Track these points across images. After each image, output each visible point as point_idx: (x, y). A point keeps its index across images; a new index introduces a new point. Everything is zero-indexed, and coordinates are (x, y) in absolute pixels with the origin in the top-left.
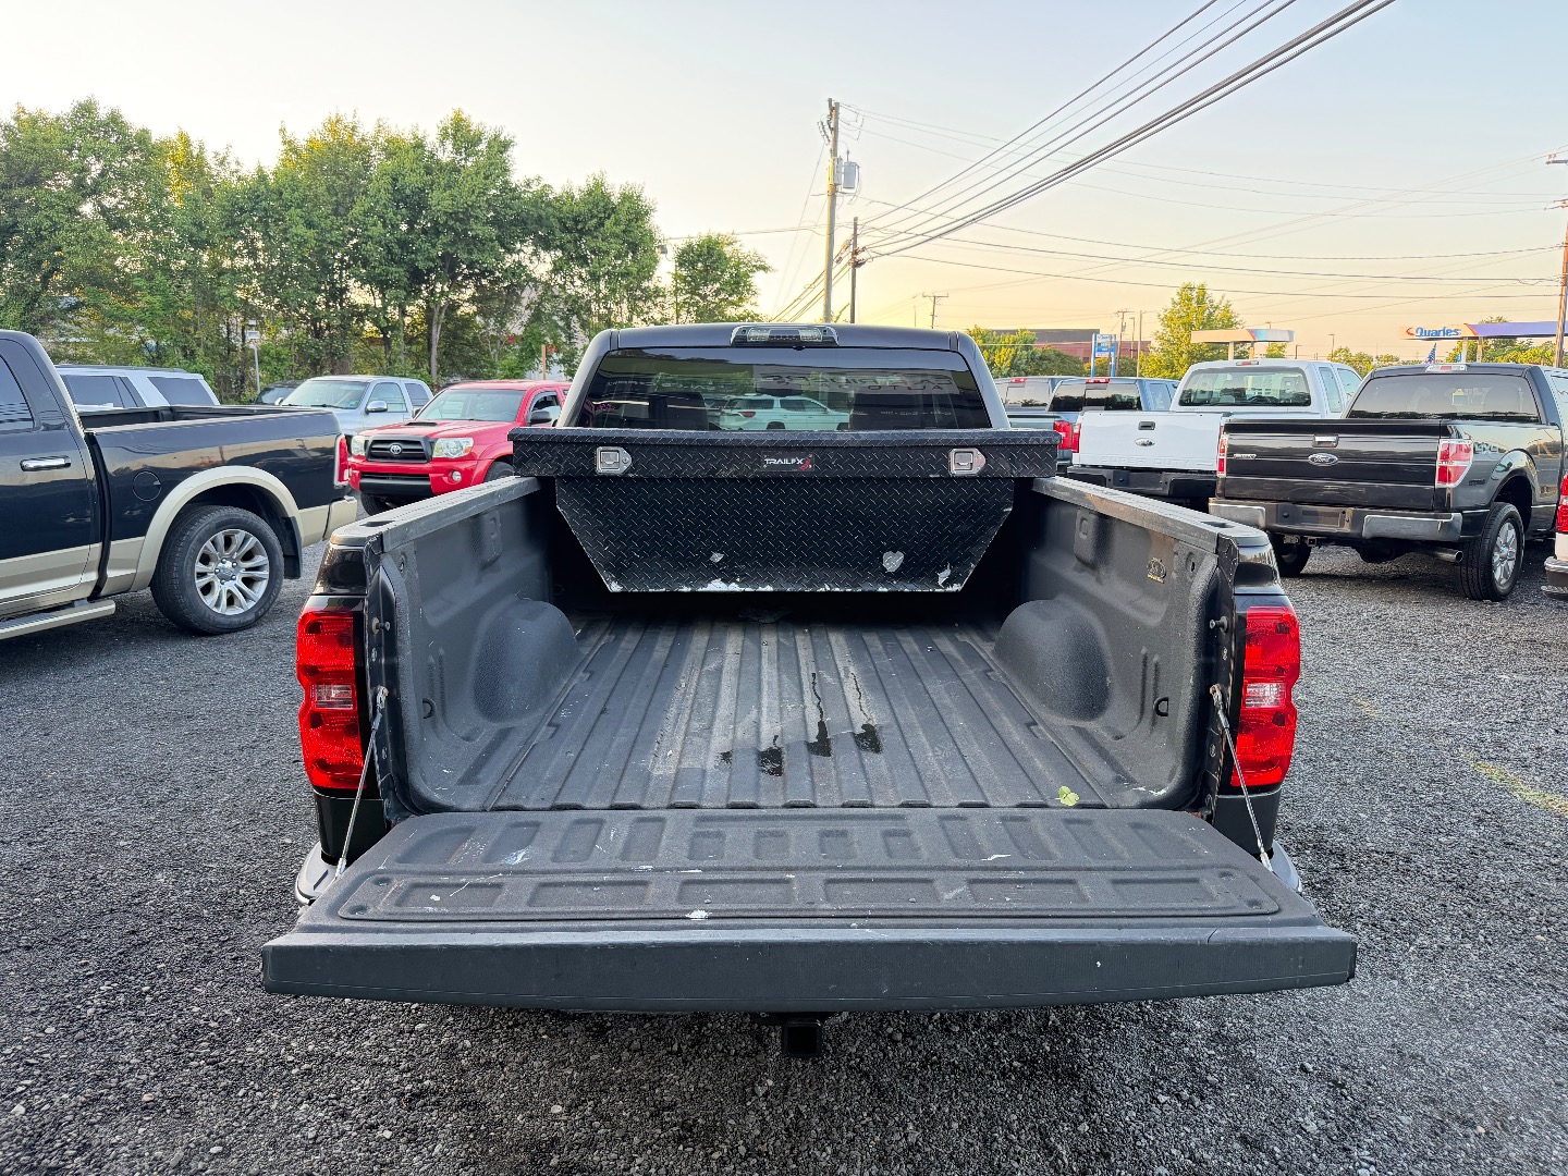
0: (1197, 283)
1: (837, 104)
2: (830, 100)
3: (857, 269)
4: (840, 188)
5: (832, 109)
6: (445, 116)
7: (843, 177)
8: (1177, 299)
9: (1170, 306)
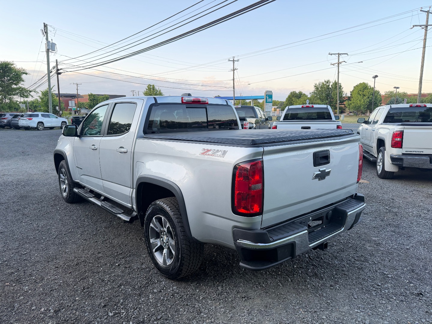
0: (152, 84)
1: (47, 25)
2: (44, 23)
3: (59, 75)
4: (50, 50)
5: (45, 26)
7: (50, 47)
8: (147, 88)
9: (146, 90)
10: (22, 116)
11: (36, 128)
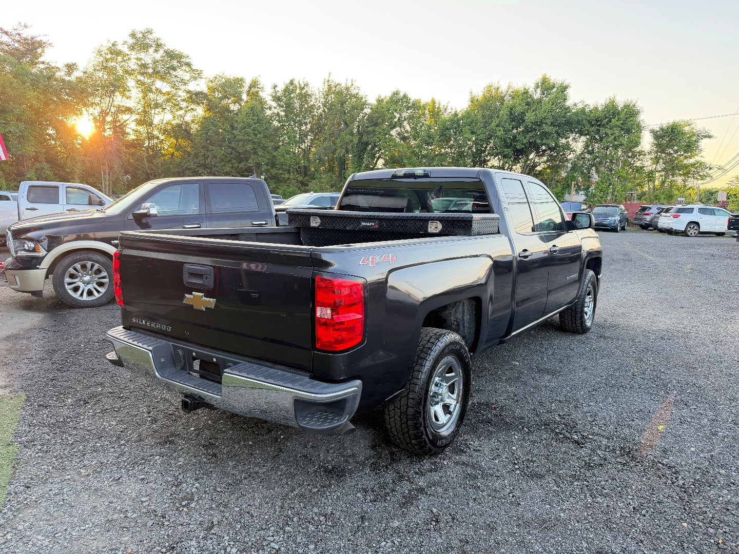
6: (538, 78)
10: (667, 211)
11: (682, 232)
